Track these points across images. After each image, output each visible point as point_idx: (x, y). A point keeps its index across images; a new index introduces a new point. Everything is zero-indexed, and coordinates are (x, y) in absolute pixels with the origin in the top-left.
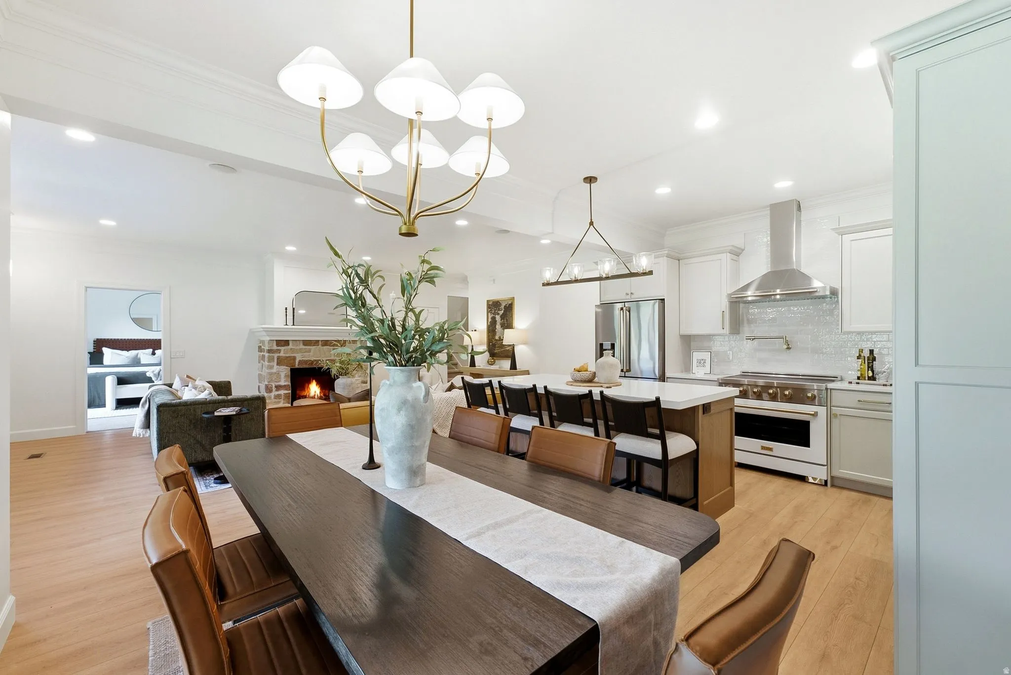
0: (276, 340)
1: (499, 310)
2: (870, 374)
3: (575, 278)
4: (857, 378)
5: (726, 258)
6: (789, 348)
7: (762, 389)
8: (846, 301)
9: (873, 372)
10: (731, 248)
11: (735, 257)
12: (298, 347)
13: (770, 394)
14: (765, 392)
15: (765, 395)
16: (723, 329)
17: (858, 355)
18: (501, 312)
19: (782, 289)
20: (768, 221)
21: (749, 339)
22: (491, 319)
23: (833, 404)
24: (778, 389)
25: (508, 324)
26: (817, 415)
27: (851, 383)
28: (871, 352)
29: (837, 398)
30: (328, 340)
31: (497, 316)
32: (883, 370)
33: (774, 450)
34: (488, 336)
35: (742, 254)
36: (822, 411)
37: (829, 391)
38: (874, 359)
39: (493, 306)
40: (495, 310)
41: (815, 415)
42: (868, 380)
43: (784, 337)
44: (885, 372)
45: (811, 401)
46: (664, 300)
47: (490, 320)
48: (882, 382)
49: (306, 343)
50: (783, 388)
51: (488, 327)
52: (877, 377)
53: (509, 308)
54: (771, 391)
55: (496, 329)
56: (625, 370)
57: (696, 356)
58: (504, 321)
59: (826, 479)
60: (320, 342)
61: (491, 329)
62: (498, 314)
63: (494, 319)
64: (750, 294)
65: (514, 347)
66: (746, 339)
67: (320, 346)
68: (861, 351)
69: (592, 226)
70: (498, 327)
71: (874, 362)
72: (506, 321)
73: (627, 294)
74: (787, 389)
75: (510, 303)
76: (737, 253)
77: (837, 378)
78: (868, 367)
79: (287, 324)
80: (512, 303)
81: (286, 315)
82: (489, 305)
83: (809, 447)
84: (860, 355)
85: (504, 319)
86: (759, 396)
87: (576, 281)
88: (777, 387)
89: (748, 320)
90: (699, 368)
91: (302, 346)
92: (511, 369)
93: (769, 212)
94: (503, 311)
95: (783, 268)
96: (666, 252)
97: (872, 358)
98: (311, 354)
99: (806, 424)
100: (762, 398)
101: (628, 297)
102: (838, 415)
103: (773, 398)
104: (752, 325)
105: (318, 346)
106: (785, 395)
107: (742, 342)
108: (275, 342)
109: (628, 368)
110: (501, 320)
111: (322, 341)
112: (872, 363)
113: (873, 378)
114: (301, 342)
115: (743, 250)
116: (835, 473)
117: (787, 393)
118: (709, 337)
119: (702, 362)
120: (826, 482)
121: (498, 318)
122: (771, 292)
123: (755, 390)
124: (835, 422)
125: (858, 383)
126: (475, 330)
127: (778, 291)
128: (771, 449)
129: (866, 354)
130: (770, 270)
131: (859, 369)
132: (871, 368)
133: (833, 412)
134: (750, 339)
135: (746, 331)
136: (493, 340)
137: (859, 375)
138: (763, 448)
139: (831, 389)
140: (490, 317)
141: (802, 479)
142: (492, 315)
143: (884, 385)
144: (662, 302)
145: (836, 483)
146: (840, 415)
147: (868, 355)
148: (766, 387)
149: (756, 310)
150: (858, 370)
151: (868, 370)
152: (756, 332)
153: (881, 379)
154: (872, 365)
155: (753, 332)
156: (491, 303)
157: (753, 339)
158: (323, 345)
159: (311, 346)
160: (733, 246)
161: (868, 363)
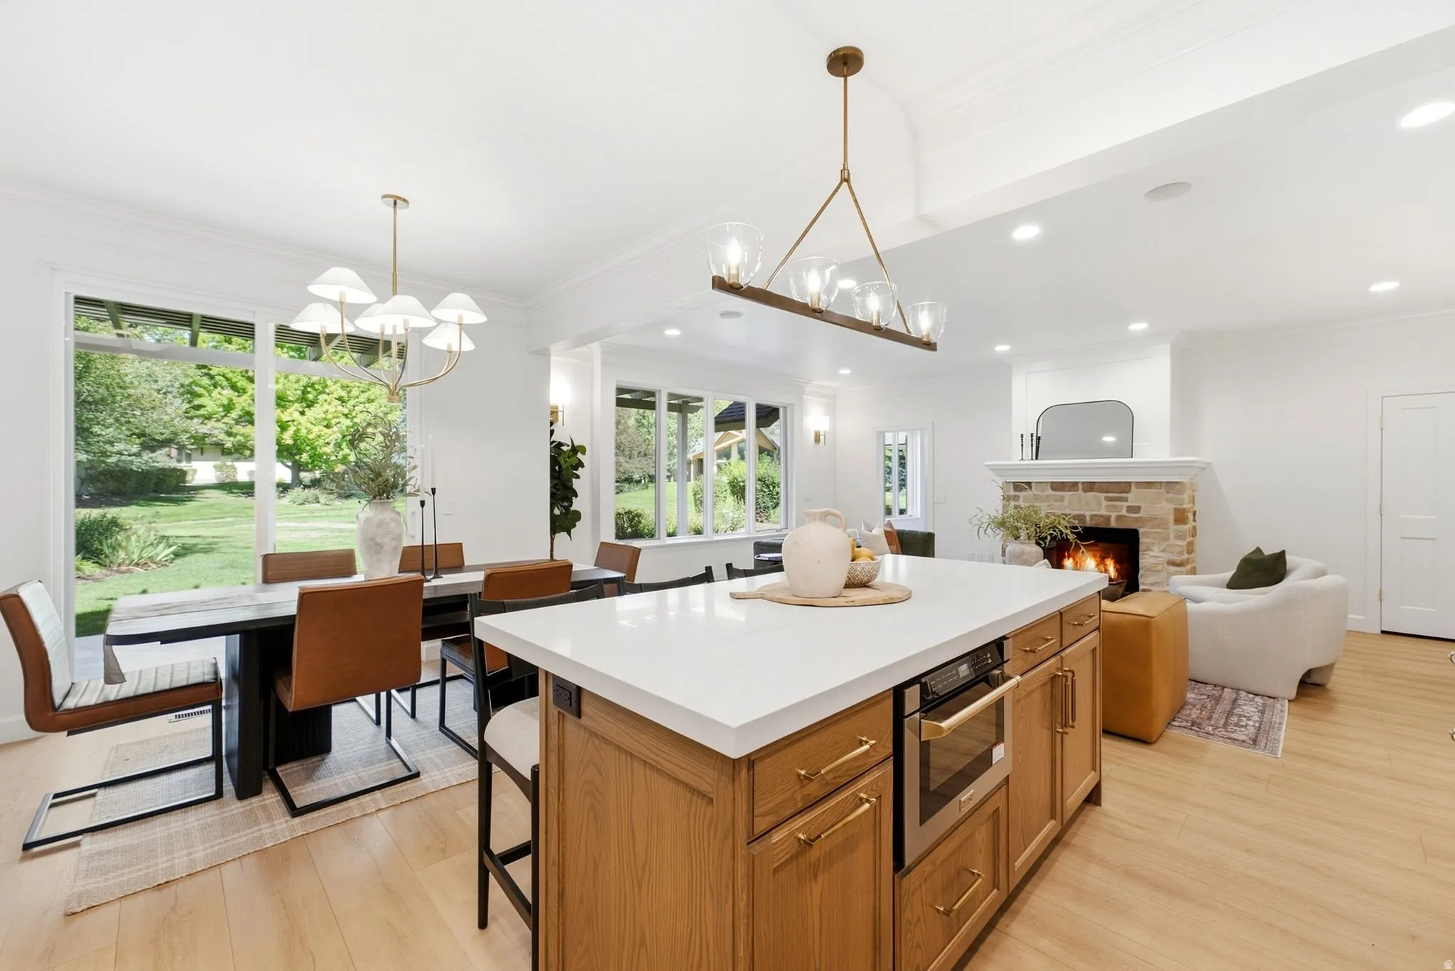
0: (1014, 483)
12: (1046, 493)
30: (1094, 483)
49: (1057, 486)
60: (1080, 486)
67: (1080, 492)
79: (1024, 458)
81: (1022, 445)
91: (1051, 492)
98: (1066, 503)
105: (1077, 491)
108: (1012, 485)
111: (1083, 483)
114: (1049, 486)
158: (1085, 491)
159: (1064, 491)
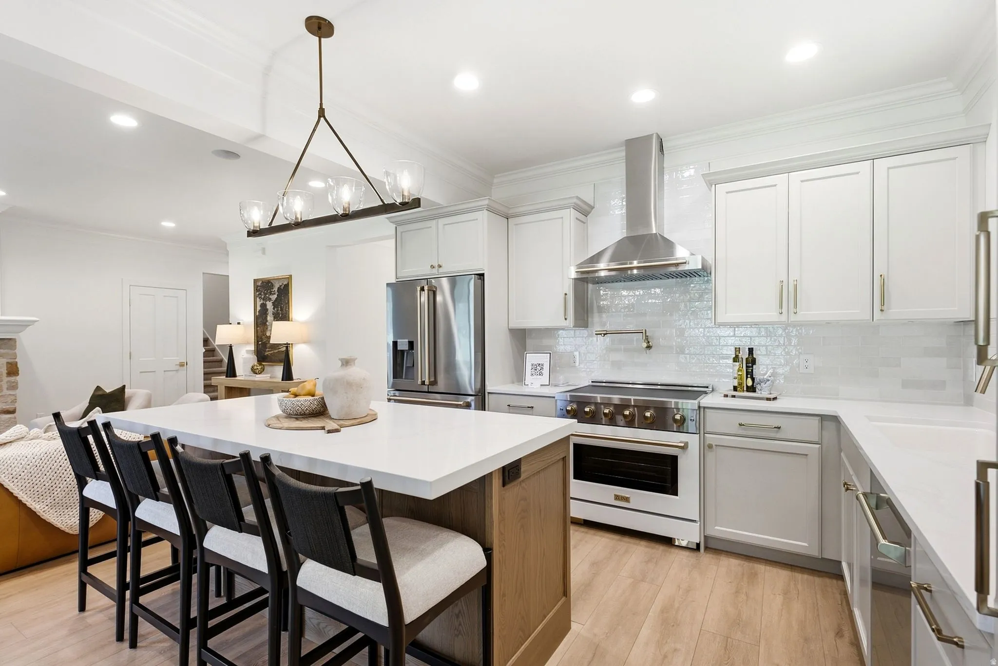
1: (271, 294)
2: (750, 383)
3: (296, 218)
4: (732, 388)
5: (570, 215)
6: (649, 347)
7: (615, 408)
8: (721, 279)
9: (753, 379)
10: (575, 200)
11: (582, 217)
13: (625, 416)
14: (619, 414)
15: (620, 419)
16: (566, 319)
17: (734, 356)
18: (274, 297)
19: (641, 259)
20: (623, 166)
21: (599, 334)
22: (261, 306)
23: (708, 429)
24: (636, 409)
25: (283, 315)
26: (688, 447)
27: (726, 396)
28: (751, 351)
29: (713, 421)
31: (268, 303)
32: (765, 377)
33: (631, 501)
34: (256, 332)
35: (590, 215)
36: (693, 441)
37: (702, 410)
38: (754, 362)
39: (263, 287)
40: (265, 294)
41: (685, 447)
42: (747, 391)
43: (644, 331)
44: (769, 380)
45: (680, 425)
46: (483, 275)
47: (259, 308)
48: (765, 394)
50: (643, 407)
51: (256, 318)
52: (758, 387)
53: (285, 291)
54: (627, 413)
55: (267, 321)
56: (427, 382)
57: (531, 359)
58: (278, 310)
59: (698, 542)
61: (261, 322)
62: (270, 299)
63: (263, 306)
64: (603, 267)
65: (287, 347)
66: (596, 334)
68: (738, 350)
69: (322, 119)
70: (270, 318)
71: (754, 366)
72: (282, 310)
73: (432, 267)
74: (647, 408)
75: (286, 283)
76: (585, 210)
77: (707, 387)
78: (747, 373)
80: (288, 284)
82: (258, 286)
83: (677, 496)
84: (737, 356)
85: (277, 308)
86: (612, 421)
87: (299, 225)
88: (634, 406)
89: (599, 307)
90: (535, 377)
92: (282, 380)
93: (624, 154)
94: (275, 296)
95: (641, 232)
96: (486, 202)
97: (751, 362)
99: (673, 460)
100: (616, 423)
101: (435, 271)
102: (714, 447)
103: (630, 423)
104: (604, 315)
106: (646, 418)
107: (591, 339)
109: (432, 379)
110: (274, 309)
112: (752, 367)
113: (752, 389)
115: (592, 208)
116: (710, 532)
117: (648, 414)
118: (550, 332)
119: (538, 369)
120: (698, 545)
121: (269, 305)
122: (626, 264)
123: (607, 411)
124: (710, 456)
125: (734, 396)
126: (239, 323)
127: (635, 263)
128: (627, 500)
129: (744, 355)
130: (626, 236)
131: (736, 376)
132: (750, 374)
133: (708, 442)
134: (601, 334)
135: (597, 322)
136: (263, 337)
137: (736, 385)
138: (617, 497)
139: (704, 408)
140: (259, 304)
141: (668, 541)
142: (262, 302)
143: (768, 399)
144: (480, 279)
145: (712, 545)
146: (716, 445)
147: (747, 356)
148: (621, 407)
149: (609, 292)
150: (735, 378)
151: (747, 377)
152: (608, 325)
153: (763, 391)
154: (752, 370)
155: (604, 324)
156: (259, 284)
157: (605, 334)
160: (578, 198)
161: (747, 367)
